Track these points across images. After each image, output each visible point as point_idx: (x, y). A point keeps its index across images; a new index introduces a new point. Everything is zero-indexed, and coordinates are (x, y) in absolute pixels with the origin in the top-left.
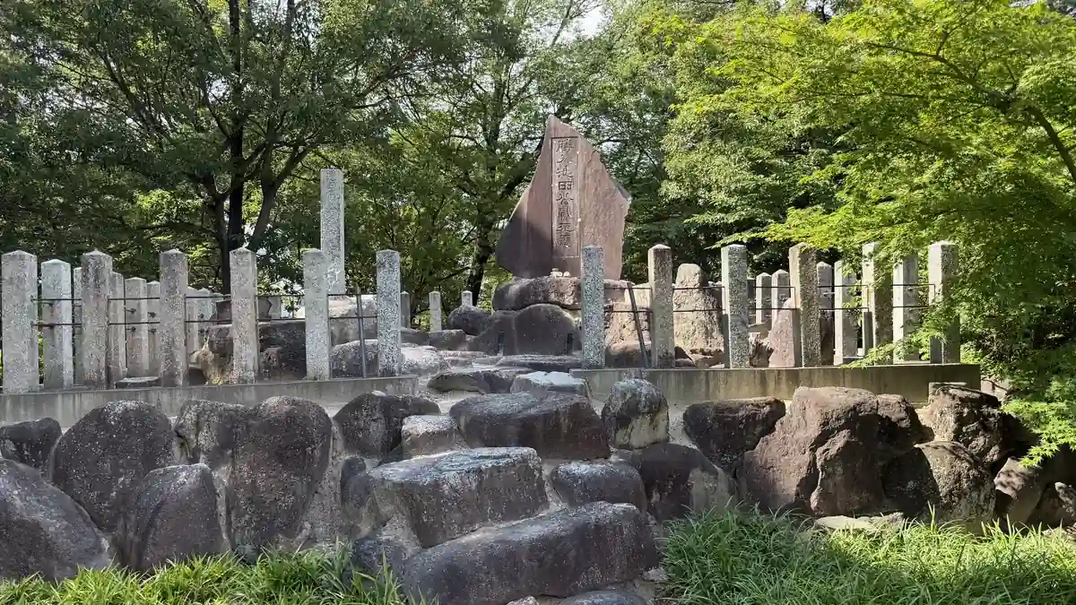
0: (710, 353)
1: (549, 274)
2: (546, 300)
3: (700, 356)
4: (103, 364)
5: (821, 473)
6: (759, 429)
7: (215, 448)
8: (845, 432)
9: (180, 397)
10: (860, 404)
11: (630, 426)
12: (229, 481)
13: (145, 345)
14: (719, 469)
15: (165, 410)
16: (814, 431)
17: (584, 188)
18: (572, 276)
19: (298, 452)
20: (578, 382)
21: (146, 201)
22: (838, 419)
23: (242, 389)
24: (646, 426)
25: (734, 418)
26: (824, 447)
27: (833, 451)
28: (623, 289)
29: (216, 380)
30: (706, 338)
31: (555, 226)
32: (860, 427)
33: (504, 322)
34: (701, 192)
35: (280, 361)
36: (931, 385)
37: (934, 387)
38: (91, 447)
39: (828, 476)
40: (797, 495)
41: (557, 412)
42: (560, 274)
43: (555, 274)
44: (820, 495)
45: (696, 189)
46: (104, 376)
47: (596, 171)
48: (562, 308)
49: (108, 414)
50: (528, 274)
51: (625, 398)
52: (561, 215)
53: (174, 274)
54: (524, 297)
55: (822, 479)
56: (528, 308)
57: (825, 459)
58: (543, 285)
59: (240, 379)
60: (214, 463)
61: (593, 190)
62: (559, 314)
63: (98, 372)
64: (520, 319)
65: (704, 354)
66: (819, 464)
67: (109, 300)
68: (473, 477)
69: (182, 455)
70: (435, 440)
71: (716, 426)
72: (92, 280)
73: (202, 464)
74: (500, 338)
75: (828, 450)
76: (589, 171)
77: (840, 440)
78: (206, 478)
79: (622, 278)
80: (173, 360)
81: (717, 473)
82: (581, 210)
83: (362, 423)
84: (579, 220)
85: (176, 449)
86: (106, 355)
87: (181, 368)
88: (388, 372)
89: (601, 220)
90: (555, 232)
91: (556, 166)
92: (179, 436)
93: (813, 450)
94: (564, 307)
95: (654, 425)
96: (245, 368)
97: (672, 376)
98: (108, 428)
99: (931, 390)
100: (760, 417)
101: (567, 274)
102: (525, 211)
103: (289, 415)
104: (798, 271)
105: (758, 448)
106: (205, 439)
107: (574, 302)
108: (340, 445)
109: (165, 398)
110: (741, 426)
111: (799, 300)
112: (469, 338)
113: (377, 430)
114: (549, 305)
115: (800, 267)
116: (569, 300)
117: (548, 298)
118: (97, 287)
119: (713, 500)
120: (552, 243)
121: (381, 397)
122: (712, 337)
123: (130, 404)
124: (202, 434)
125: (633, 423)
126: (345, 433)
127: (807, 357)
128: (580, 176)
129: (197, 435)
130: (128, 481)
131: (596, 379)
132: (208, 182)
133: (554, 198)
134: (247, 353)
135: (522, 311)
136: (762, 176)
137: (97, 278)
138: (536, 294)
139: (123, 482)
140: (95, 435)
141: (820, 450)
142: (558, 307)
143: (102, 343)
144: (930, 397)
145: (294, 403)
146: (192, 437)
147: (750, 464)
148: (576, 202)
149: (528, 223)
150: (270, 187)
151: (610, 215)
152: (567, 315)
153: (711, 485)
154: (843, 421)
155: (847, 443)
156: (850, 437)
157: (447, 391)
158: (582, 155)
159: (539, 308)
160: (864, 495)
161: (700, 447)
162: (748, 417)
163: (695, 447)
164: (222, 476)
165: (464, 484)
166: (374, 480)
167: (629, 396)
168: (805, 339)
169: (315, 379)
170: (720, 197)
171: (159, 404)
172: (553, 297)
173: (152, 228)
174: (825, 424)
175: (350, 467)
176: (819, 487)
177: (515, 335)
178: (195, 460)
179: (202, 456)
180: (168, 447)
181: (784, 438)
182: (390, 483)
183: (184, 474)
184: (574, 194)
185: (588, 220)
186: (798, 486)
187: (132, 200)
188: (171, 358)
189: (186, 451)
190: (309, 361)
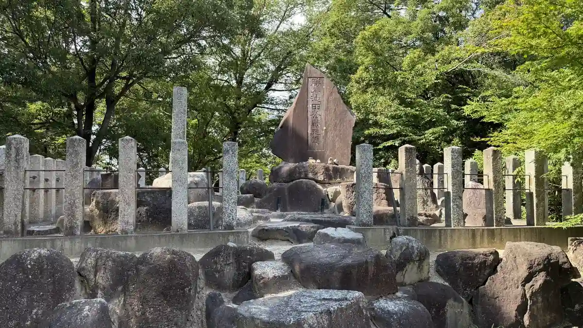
0: (430, 216)
1: (306, 160)
2: (306, 177)
3: (424, 218)
4: (19, 218)
5: (529, 301)
6: (487, 271)
7: (111, 285)
8: (543, 274)
9: (78, 245)
10: (550, 255)
11: (405, 269)
12: (120, 311)
13: (42, 200)
14: (463, 299)
15: (66, 254)
16: (523, 272)
17: (327, 109)
18: (321, 162)
19: (179, 292)
20: (359, 236)
21: (33, 107)
22: (538, 265)
23: (125, 238)
24: (415, 269)
25: (472, 263)
26: (531, 283)
27: (537, 286)
28: (353, 172)
29: (101, 230)
30: (423, 205)
31: (310, 131)
32: (551, 270)
33: (280, 191)
34: (371, 116)
35: (148, 217)
36: (569, 239)
37: (571, 240)
38: (11, 285)
39: (534, 303)
40: (516, 317)
41: (367, 262)
42: (314, 161)
43: (311, 161)
44: (531, 317)
45: (368, 114)
46: (19, 228)
47: (335, 98)
48: (316, 182)
49: (26, 259)
50: (292, 160)
51: (402, 250)
52: (313, 124)
53: (77, 154)
54: (292, 175)
55: (530, 305)
56: (294, 182)
57: (532, 292)
58: (304, 167)
59: (123, 231)
60: (109, 297)
61: (333, 110)
62: (314, 186)
63: (15, 224)
64: (290, 189)
65: (427, 216)
66: (528, 296)
67: (26, 171)
68: (325, 317)
69: (82, 290)
70: (280, 283)
71: (462, 269)
72: (13, 156)
73: (100, 299)
74: (278, 201)
75: (533, 285)
76: (331, 98)
77: (539, 280)
78: (104, 310)
79: (350, 165)
80: (73, 216)
81: (463, 302)
82: (326, 123)
83: (219, 266)
84: (325, 128)
85: (77, 286)
86: (22, 212)
87: (79, 223)
88: (229, 227)
89: (338, 128)
90: (309, 135)
91: (310, 94)
92: (80, 275)
93: (524, 286)
94: (317, 181)
95: (420, 268)
96: (127, 223)
97: (419, 232)
98: (25, 270)
99: (569, 242)
100: (489, 263)
101: (318, 161)
102: (291, 121)
103: (171, 261)
104: (492, 165)
105: (487, 283)
106: (102, 279)
107: (324, 179)
108: (201, 283)
109: (67, 244)
110: (477, 269)
111: (492, 183)
112: (256, 200)
113: (229, 272)
114: (307, 180)
115: (493, 162)
116: (321, 177)
117: (307, 176)
118: (17, 161)
119: (460, 320)
120: (308, 142)
121: (234, 247)
122: (427, 205)
123: (44, 252)
124: (100, 274)
125: (407, 267)
126: (206, 274)
127: (496, 220)
128: (325, 102)
129: (95, 276)
130: (40, 312)
131: (369, 234)
132: (73, 98)
133: (309, 114)
134: (128, 212)
135: (291, 183)
136: (410, 109)
137: (17, 155)
138: (300, 173)
139: (36, 314)
140: (15, 276)
141: (528, 285)
142: (314, 182)
143: (19, 204)
144: (569, 247)
145: (174, 253)
146: (92, 277)
147: (484, 295)
148: (322, 117)
149: (293, 128)
150: (111, 103)
151: (343, 126)
152: (319, 186)
153: (459, 310)
154: (542, 266)
155: (545, 282)
156: (546, 277)
157: (266, 240)
158: (327, 88)
159: (302, 181)
160: (553, 315)
161: (450, 284)
162: (481, 263)
163: (447, 284)
164: (116, 307)
165: (318, 323)
166: (244, 317)
167: (404, 248)
168: (496, 209)
169: (178, 231)
170: (382, 119)
171: (62, 249)
172: (310, 175)
173: (34, 124)
174: (530, 268)
175: (213, 302)
176: (528, 311)
177: (287, 199)
178: (94, 295)
179: (99, 292)
180: (72, 284)
181: (503, 278)
182: (259, 321)
183: (87, 307)
184: (321, 113)
185: (330, 128)
186: (516, 310)
187: (25, 106)
188: (72, 215)
189: (85, 286)
190: (174, 219)
